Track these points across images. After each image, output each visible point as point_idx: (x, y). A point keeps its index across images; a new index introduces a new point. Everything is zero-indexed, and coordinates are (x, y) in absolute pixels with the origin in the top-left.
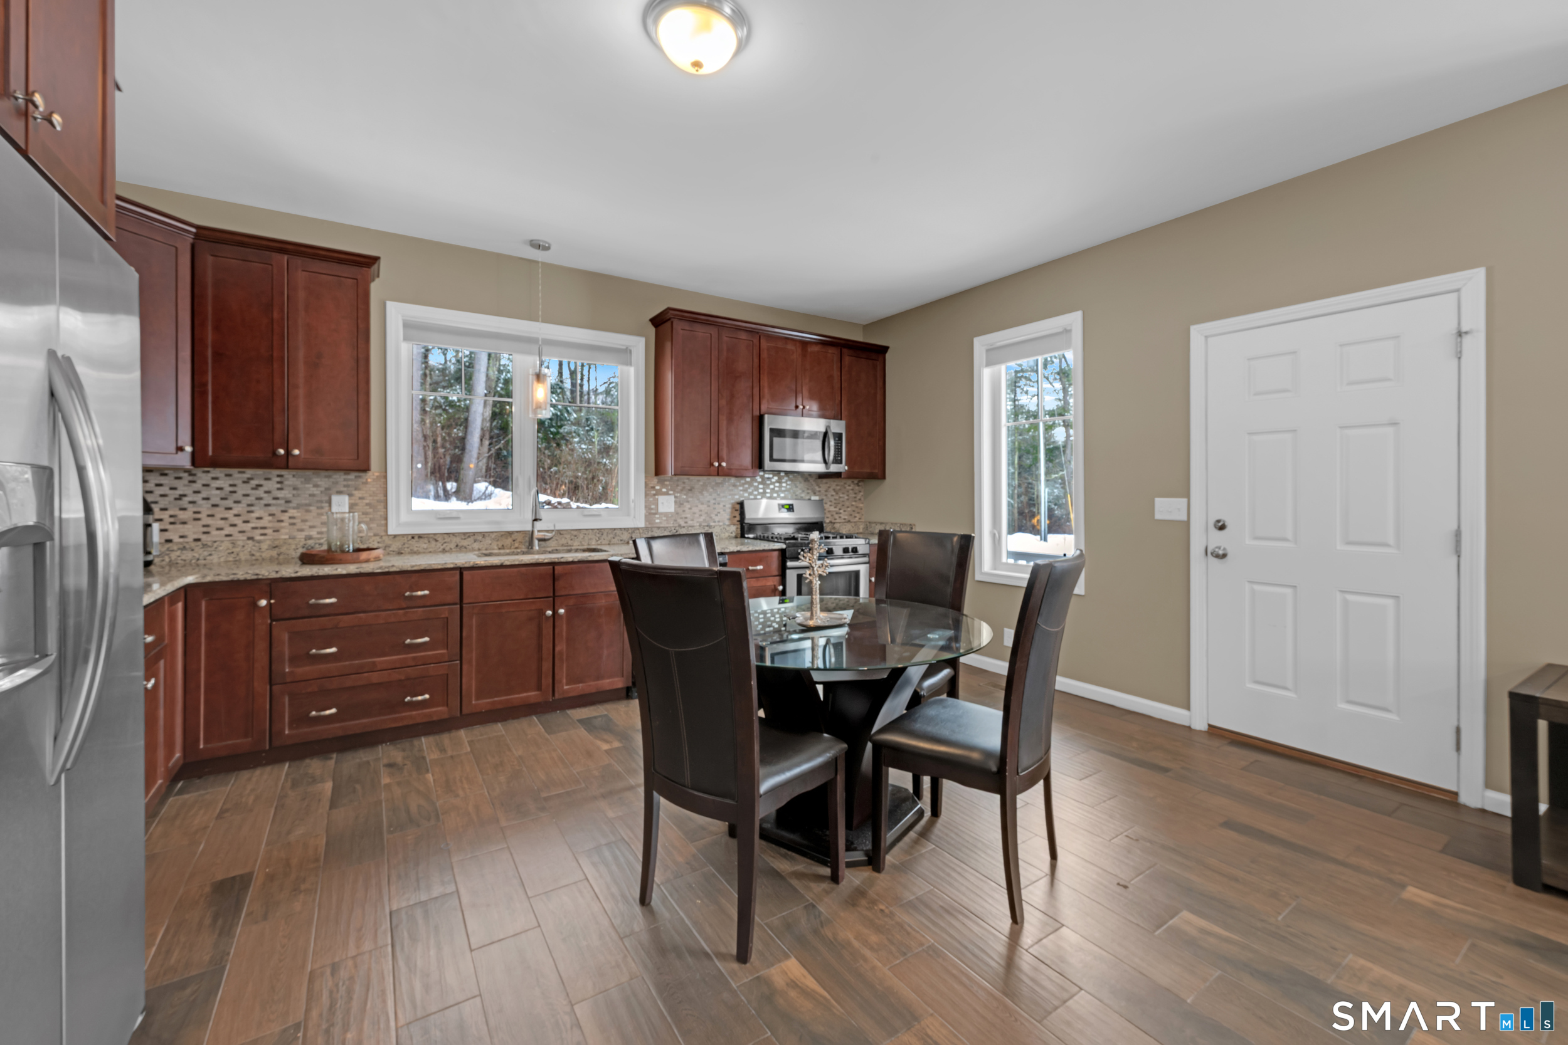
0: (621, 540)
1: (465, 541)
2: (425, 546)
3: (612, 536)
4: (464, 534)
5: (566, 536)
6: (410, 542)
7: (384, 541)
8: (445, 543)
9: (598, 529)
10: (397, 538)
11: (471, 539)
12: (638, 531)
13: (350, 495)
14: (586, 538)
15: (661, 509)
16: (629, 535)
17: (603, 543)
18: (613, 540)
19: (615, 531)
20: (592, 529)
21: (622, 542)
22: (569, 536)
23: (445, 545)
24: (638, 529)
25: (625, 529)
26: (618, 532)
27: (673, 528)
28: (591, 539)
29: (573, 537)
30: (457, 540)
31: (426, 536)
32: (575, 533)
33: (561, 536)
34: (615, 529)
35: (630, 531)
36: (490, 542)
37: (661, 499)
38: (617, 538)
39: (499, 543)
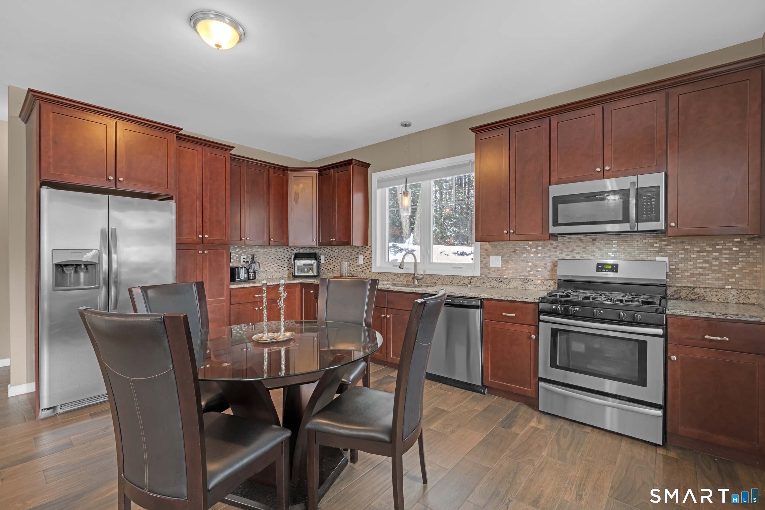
0: (464, 283)
1: (394, 277)
2: (382, 278)
3: (458, 280)
4: (394, 273)
5: (434, 278)
6: (377, 275)
7: (370, 274)
8: (388, 277)
9: (451, 276)
10: (374, 273)
11: (396, 276)
12: (474, 279)
13: (363, 255)
14: (445, 280)
15: (492, 265)
16: (469, 281)
17: (454, 284)
18: (460, 283)
19: (460, 278)
20: (447, 275)
21: (465, 285)
22: (436, 278)
23: (388, 278)
24: (474, 277)
25: (466, 277)
26: (462, 278)
27: (499, 279)
28: (447, 281)
29: (438, 279)
30: (391, 276)
31: (382, 273)
32: (439, 277)
33: (433, 278)
34: (460, 276)
35: (469, 278)
36: (403, 278)
37: (492, 258)
38: (462, 282)
39: (406, 279)
